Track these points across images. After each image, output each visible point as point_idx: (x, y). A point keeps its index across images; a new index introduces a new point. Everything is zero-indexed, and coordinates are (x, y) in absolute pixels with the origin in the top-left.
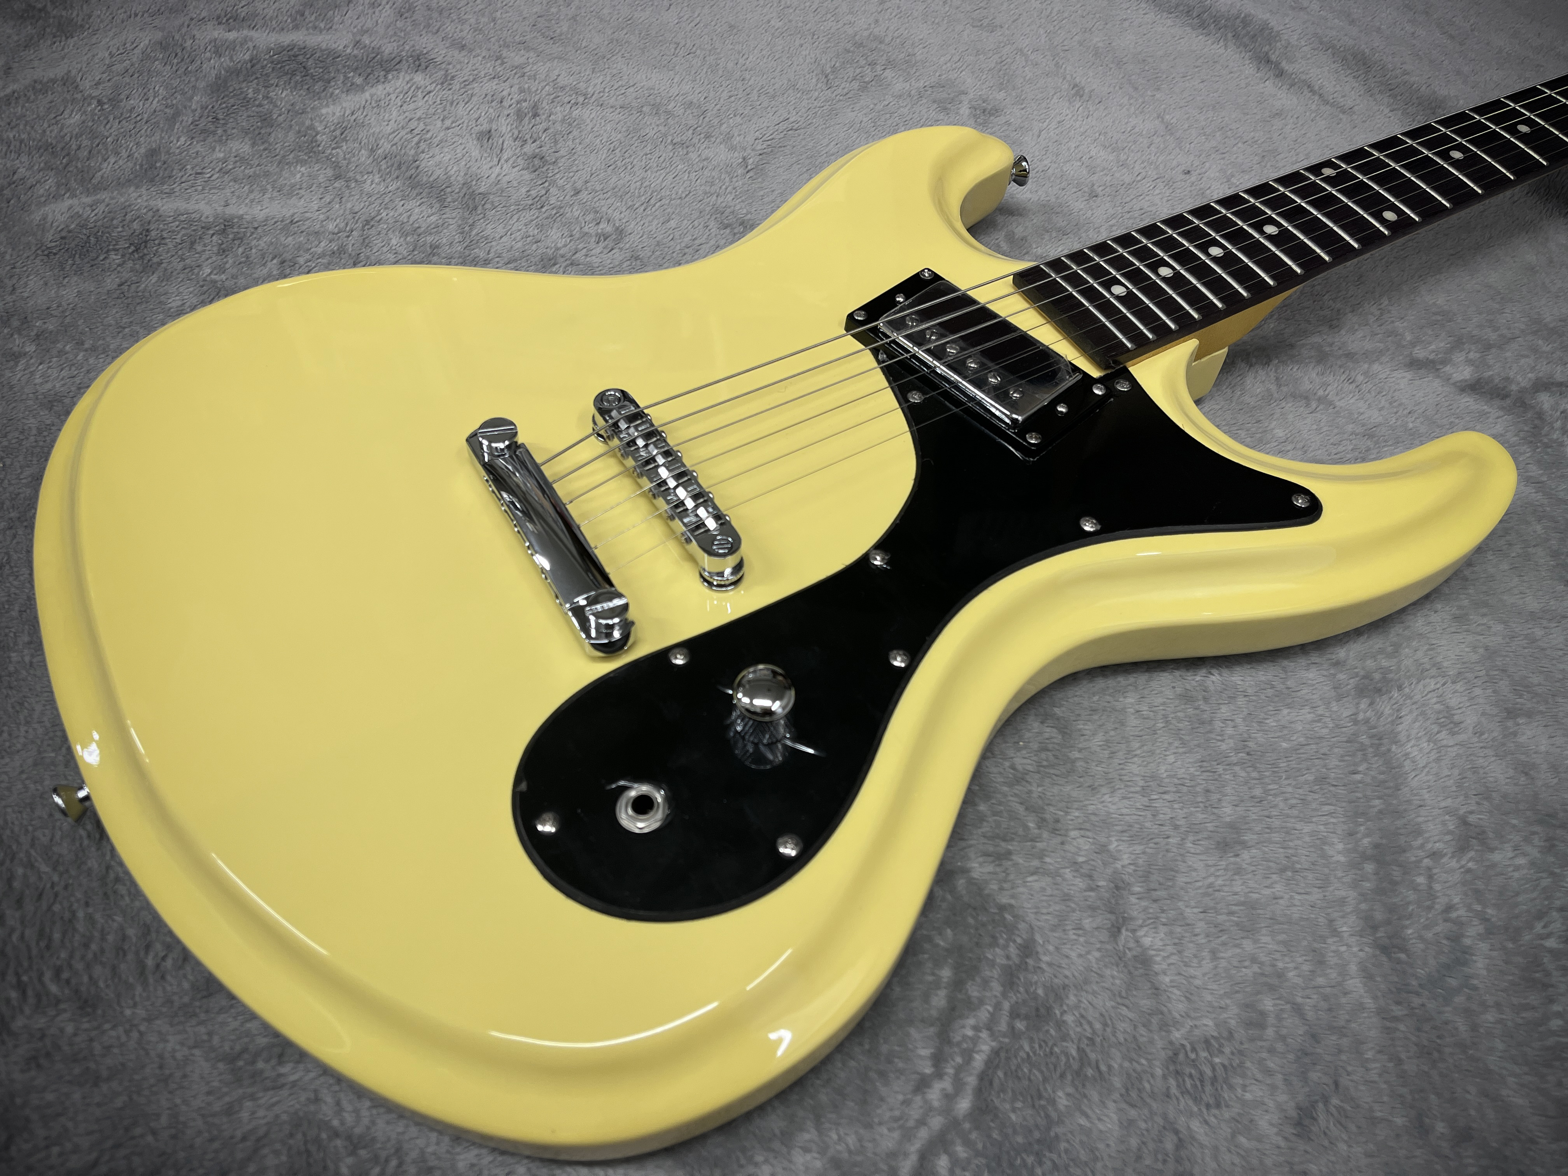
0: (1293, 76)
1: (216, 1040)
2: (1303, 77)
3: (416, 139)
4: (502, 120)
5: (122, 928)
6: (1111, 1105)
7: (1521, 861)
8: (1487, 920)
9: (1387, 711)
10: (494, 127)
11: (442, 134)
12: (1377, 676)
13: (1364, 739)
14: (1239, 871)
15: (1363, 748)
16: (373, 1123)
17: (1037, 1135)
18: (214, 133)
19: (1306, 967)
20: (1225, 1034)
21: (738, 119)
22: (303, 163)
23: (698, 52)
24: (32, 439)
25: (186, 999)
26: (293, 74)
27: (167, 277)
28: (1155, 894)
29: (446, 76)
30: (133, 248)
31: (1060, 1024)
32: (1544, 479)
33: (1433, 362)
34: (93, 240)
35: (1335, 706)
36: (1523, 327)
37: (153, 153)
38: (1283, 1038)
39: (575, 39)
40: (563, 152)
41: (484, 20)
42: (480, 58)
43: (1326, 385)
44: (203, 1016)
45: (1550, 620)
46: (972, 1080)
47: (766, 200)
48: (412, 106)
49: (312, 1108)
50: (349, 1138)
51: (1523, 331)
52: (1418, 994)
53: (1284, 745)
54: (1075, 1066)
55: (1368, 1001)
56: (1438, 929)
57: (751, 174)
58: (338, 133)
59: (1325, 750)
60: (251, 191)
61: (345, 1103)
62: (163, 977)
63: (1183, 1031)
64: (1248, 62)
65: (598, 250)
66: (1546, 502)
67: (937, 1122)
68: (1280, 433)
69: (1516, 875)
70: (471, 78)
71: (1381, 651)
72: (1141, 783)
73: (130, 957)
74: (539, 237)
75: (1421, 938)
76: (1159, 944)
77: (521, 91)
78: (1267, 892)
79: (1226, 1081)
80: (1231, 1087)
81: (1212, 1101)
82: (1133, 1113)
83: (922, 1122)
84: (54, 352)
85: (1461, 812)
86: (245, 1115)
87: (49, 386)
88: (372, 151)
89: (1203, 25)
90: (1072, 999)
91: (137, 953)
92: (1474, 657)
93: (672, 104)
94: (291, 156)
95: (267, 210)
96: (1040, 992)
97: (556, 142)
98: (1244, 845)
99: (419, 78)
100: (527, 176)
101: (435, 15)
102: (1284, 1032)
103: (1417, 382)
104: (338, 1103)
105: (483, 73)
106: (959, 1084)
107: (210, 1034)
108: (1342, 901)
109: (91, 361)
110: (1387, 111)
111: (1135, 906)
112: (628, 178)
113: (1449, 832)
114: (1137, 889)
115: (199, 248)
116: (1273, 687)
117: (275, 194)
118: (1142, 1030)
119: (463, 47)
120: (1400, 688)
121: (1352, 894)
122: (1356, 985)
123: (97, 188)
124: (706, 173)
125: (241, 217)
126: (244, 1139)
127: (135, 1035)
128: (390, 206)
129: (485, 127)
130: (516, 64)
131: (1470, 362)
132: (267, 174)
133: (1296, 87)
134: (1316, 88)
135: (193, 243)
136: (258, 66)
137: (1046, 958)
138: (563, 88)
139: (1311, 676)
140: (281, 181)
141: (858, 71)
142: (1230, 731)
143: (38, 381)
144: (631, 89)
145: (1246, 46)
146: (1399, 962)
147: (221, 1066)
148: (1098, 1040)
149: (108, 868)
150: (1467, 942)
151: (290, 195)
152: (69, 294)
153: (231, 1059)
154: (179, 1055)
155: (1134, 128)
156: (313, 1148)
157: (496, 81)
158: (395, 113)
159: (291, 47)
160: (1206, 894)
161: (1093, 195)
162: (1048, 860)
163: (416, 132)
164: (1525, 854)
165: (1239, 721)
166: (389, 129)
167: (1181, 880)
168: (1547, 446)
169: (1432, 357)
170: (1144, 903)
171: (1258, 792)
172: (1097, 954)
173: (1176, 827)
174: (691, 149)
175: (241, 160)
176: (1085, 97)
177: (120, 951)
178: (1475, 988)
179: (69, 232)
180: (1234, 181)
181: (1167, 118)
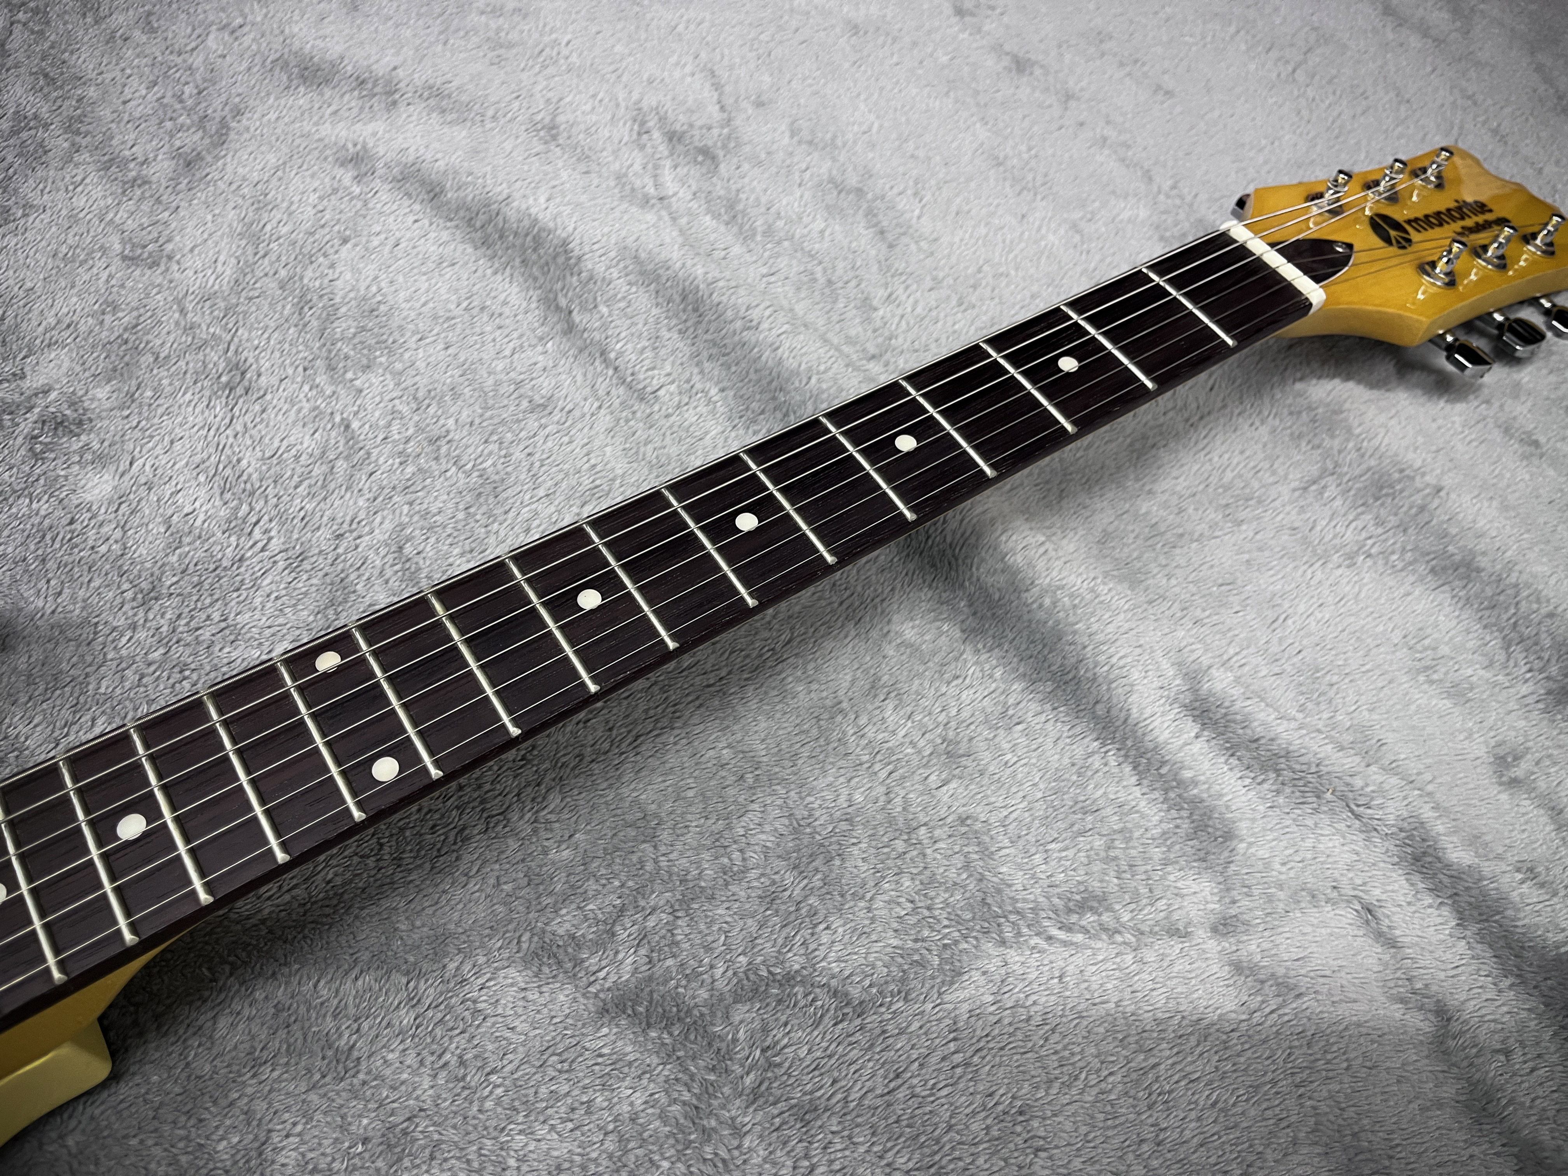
0: (586, 335)
2: (597, 336)
64: (534, 305)
89: (486, 243)
103: (534, 995)
110: (714, 391)
133: (587, 352)
134: (612, 355)
145: (535, 279)
176: (240, 390)
180: (408, 549)
181: (355, 425)
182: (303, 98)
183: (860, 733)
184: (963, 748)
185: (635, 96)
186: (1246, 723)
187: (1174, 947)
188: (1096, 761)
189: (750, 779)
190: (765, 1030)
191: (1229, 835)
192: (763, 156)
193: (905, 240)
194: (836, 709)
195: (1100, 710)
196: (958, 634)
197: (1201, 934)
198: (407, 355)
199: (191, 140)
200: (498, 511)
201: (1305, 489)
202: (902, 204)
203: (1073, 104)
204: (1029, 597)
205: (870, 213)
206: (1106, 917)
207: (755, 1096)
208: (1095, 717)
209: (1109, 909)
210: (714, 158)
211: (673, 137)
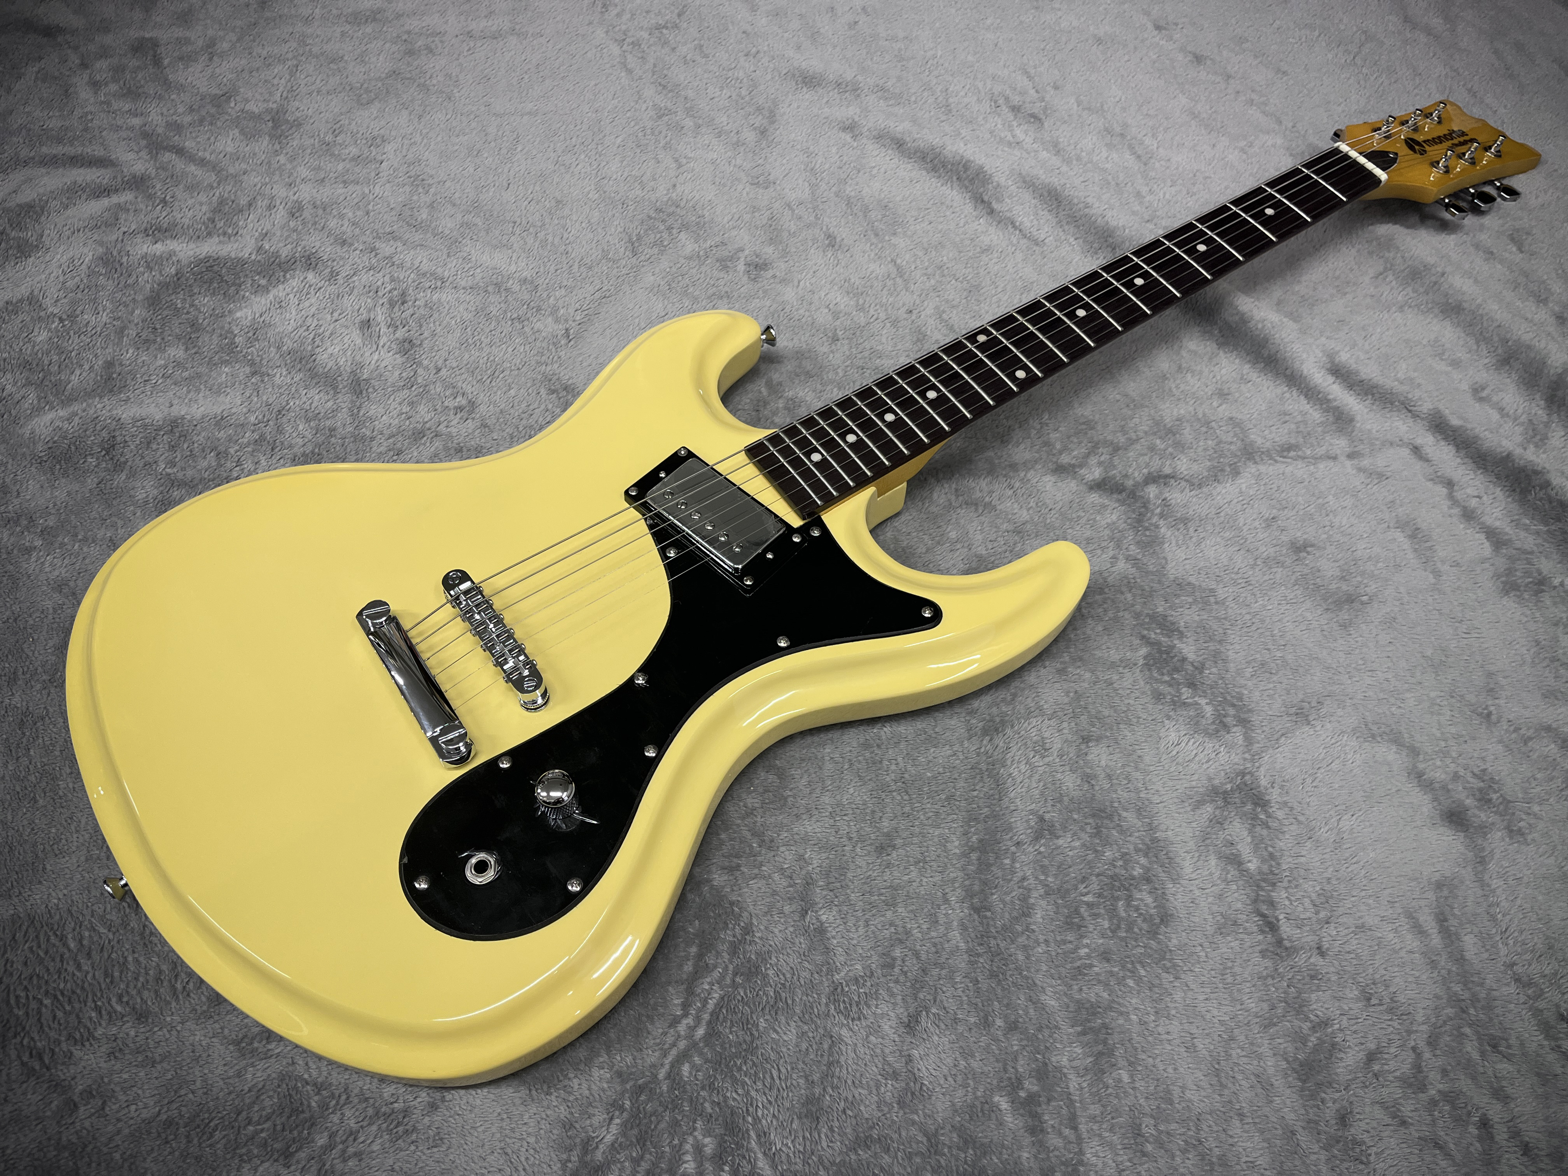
0: (1001, 214)
1: (226, 1031)
2: (1008, 214)
3: (311, 336)
4: (378, 309)
5: (158, 965)
6: (793, 1024)
7: (1077, 844)
8: (1047, 885)
9: (1001, 744)
10: (372, 317)
11: (332, 326)
12: (998, 719)
13: (983, 766)
14: (888, 865)
15: (981, 772)
16: (330, 1074)
17: (744, 1047)
18: (155, 341)
19: (925, 927)
20: (868, 974)
21: (563, 291)
22: (227, 363)
23: (531, 230)
24: (50, 617)
25: (205, 1008)
26: (211, 281)
27: (132, 474)
28: (831, 886)
29: (332, 272)
30: (104, 452)
31: (765, 976)
32: (1139, 557)
33: (1074, 466)
34: (73, 448)
35: (966, 744)
36: (1146, 428)
37: (109, 365)
38: (905, 973)
39: (433, 225)
40: (426, 334)
41: (358, 213)
42: (358, 252)
43: (991, 492)
44: (216, 1018)
45: (1124, 667)
46: (706, 1017)
47: (584, 364)
48: (307, 304)
49: (291, 1068)
50: (315, 1085)
51: (1146, 433)
52: (995, 938)
53: (929, 774)
54: (772, 1002)
55: (962, 945)
56: (1014, 894)
57: (572, 343)
58: (250, 334)
59: (956, 776)
60: (189, 392)
61: (311, 1064)
62: (188, 995)
63: (842, 974)
64: (967, 202)
65: (455, 422)
66: (1137, 575)
67: (682, 1044)
68: (953, 535)
69: (1071, 853)
70: (352, 272)
71: (1004, 700)
72: (830, 809)
73: (165, 983)
74: (410, 414)
75: (1002, 901)
76: (831, 918)
77: (392, 280)
78: (906, 878)
79: (866, 1004)
80: (869, 1007)
81: (856, 1016)
82: (806, 1027)
83: (674, 1045)
84: (57, 545)
85: (1041, 813)
86: (249, 1076)
87: (56, 573)
88: (279, 348)
89: (934, 169)
90: (774, 960)
91: (170, 981)
92: (1066, 700)
93: (511, 282)
94: (217, 357)
95: (202, 409)
96: (753, 957)
97: (421, 326)
98: (894, 847)
99: (310, 276)
100: (399, 359)
101: (320, 212)
102: (906, 969)
103: (1060, 484)
104: (307, 1064)
105: (360, 268)
106: (698, 1019)
107: (222, 1028)
108: (954, 880)
109: (85, 549)
110: (1072, 239)
111: (819, 894)
112: (477, 354)
113: (1032, 828)
114: (821, 883)
115: (154, 446)
116: (925, 733)
117: (208, 393)
118: (816, 976)
119: (344, 242)
120: (1012, 726)
121: (960, 874)
122: (956, 935)
123: (70, 400)
124: (538, 344)
125: (183, 418)
126: (250, 1091)
127: (174, 1033)
128: (297, 396)
129: (365, 316)
130: (387, 254)
131: (1100, 464)
132: (199, 376)
133: (1003, 223)
134: (1017, 224)
135: (149, 443)
136: (183, 279)
137: (758, 935)
138: (424, 275)
139: (953, 723)
140: (211, 382)
141: (658, 236)
142: (893, 767)
143: (47, 570)
144: (478, 270)
145: (966, 188)
146: (986, 917)
147: (231, 1047)
148: (788, 984)
149: (144, 926)
150: (1032, 901)
151: (218, 393)
152: (61, 495)
153: (236, 1043)
154: (204, 1043)
155: (872, 272)
156: (293, 1093)
157: (372, 272)
158: (294, 313)
159: (208, 258)
160: (865, 883)
161: (835, 339)
162: (764, 868)
163: (311, 328)
164: (1079, 839)
165: (900, 759)
166: (290, 328)
167: (850, 875)
168: (1147, 529)
169: (1073, 462)
170: (825, 893)
171: (907, 809)
172: (792, 929)
173: (850, 839)
174: (526, 323)
175: (178, 364)
176: (836, 247)
177: (158, 980)
178: (1034, 931)
179: (54, 442)
180: (945, 316)
181: (899, 261)
182: (807, 95)
183: (1177, 387)
184: (1226, 391)
185: (989, 87)
186: (1357, 373)
187: (1331, 463)
188: (1287, 395)
189: (1132, 406)
190: (1161, 493)
191: (1352, 420)
192: (1066, 118)
193: (1152, 161)
194: (1164, 377)
195: (1288, 372)
196: (1215, 346)
197: (1342, 458)
198: (912, 228)
199: (758, 121)
200: (982, 298)
201: (1377, 277)
202: (1148, 141)
203: (1232, 81)
204: (1251, 325)
205: (1131, 148)
206: (1300, 453)
207: (1162, 516)
208: (1286, 376)
209: (1300, 449)
210: (1040, 119)
211: (1016, 109)
